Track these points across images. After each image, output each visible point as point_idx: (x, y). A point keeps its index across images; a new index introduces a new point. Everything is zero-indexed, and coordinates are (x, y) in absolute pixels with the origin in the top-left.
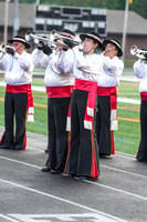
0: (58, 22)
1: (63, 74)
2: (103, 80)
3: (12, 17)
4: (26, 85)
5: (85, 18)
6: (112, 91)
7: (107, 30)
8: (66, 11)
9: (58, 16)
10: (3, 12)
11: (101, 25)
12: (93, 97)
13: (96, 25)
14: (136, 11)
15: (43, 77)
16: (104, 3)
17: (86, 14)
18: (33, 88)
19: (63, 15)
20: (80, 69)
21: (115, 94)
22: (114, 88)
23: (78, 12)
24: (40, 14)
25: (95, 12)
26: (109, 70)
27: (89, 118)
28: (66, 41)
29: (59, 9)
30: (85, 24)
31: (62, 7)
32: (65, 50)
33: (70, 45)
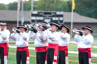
0: (42, 18)
1: (43, 41)
2: (61, 43)
3: (20, 17)
4: (26, 47)
5: (54, 16)
6: (66, 48)
7: (64, 21)
8: (45, 13)
9: (41, 16)
10: (16, 15)
11: (61, 19)
12: (57, 51)
13: (59, 19)
14: (76, 12)
15: (34, 43)
16: (62, 9)
17: (54, 14)
18: (29, 48)
19: (43, 15)
20: (50, 39)
21: (67, 50)
22: (66, 47)
23: (50, 13)
24: (33, 15)
25: (58, 13)
26: (64, 39)
27: (55, 61)
28: (44, 27)
29: (42, 13)
30: (54, 19)
31: (43, 12)
32: (44, 30)
33: (45, 28)
